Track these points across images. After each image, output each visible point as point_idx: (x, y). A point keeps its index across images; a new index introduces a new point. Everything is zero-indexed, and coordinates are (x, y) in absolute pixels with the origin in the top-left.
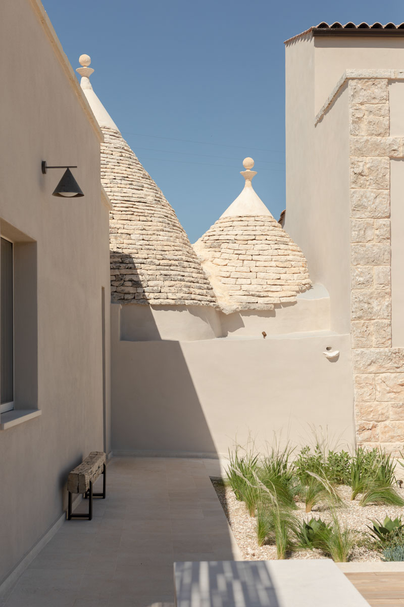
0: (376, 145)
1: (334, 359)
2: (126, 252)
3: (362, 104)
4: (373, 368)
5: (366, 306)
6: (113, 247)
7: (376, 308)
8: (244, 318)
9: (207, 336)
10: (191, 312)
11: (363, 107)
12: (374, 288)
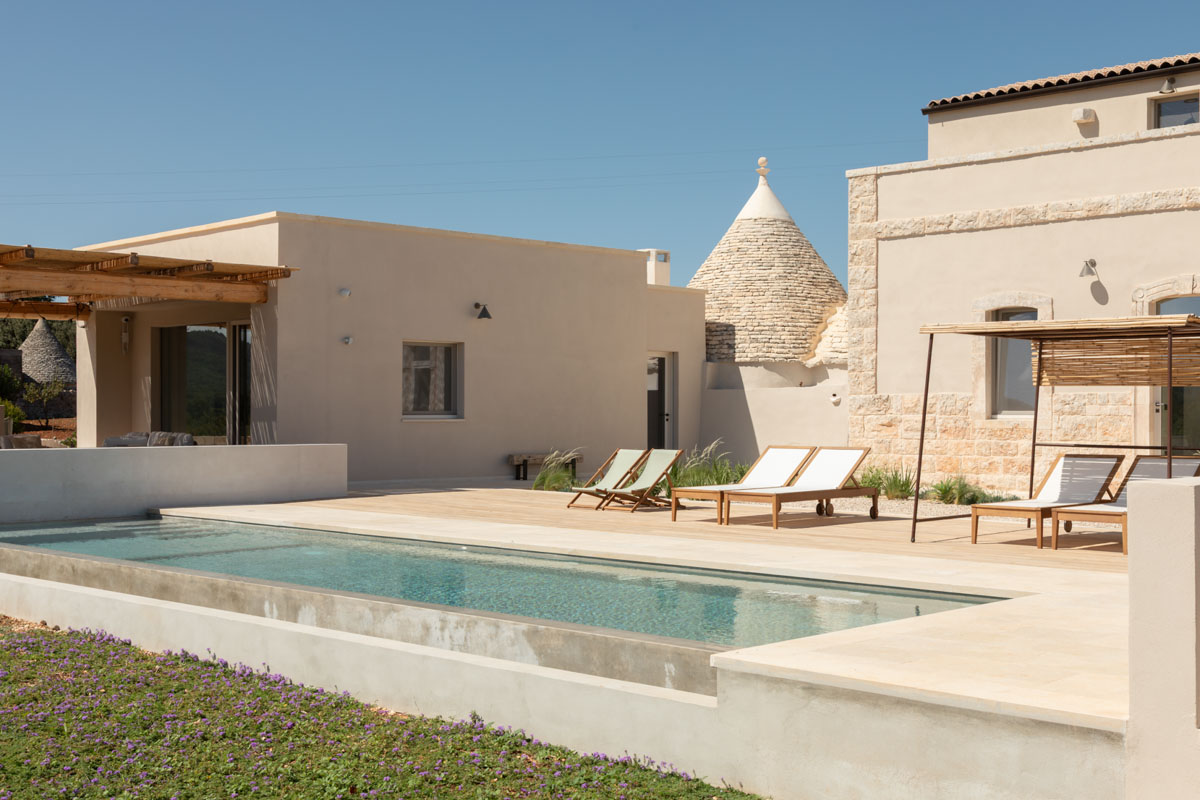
0: (866, 229)
1: (837, 404)
2: (731, 322)
3: (857, 197)
4: (862, 411)
5: (857, 360)
6: (711, 316)
7: (865, 362)
8: (829, 371)
9: (781, 385)
10: (766, 368)
11: (858, 200)
12: (864, 346)
